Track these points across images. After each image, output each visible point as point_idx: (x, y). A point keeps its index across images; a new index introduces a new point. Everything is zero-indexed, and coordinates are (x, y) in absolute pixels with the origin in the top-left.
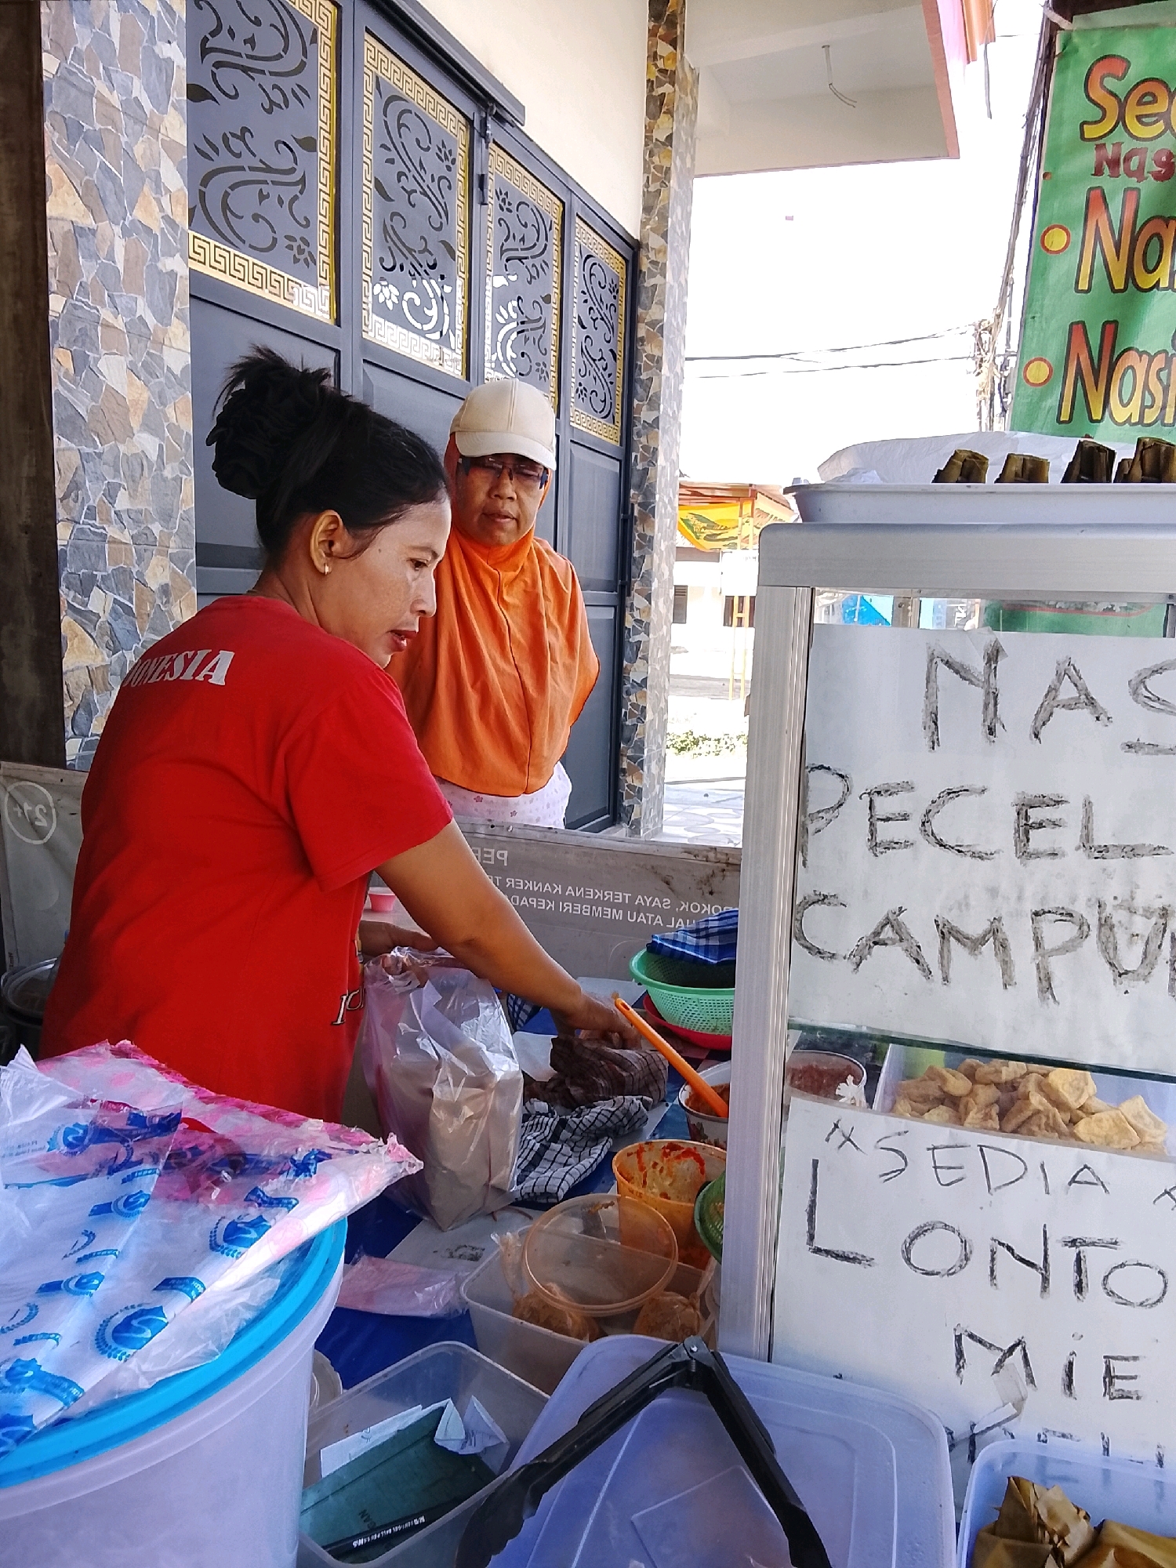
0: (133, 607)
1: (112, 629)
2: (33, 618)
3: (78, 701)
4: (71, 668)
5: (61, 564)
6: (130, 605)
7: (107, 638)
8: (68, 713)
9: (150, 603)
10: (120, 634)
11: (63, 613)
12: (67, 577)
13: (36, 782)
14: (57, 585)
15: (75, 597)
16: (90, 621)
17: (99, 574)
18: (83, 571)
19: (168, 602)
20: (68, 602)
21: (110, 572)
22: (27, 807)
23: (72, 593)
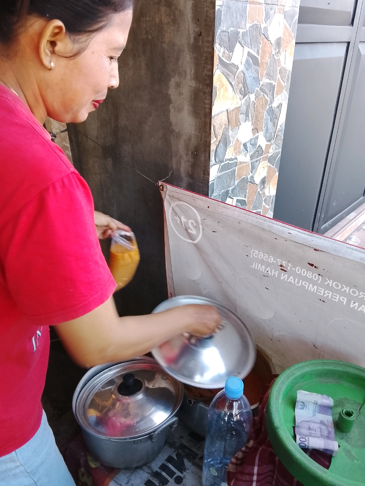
0: (259, 58)
1: (244, 78)
2: (193, 71)
3: (219, 137)
4: (217, 113)
5: (217, 24)
6: (257, 56)
7: (241, 85)
8: (213, 147)
9: (269, 53)
10: (249, 81)
11: (215, 67)
12: (220, 35)
13: (190, 204)
14: (212, 42)
15: (224, 53)
16: (232, 72)
17: (241, 31)
18: (231, 29)
19: (279, 52)
20: (219, 57)
21: (248, 29)
22: (183, 219)
23: (222, 50)
